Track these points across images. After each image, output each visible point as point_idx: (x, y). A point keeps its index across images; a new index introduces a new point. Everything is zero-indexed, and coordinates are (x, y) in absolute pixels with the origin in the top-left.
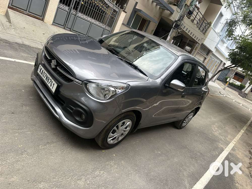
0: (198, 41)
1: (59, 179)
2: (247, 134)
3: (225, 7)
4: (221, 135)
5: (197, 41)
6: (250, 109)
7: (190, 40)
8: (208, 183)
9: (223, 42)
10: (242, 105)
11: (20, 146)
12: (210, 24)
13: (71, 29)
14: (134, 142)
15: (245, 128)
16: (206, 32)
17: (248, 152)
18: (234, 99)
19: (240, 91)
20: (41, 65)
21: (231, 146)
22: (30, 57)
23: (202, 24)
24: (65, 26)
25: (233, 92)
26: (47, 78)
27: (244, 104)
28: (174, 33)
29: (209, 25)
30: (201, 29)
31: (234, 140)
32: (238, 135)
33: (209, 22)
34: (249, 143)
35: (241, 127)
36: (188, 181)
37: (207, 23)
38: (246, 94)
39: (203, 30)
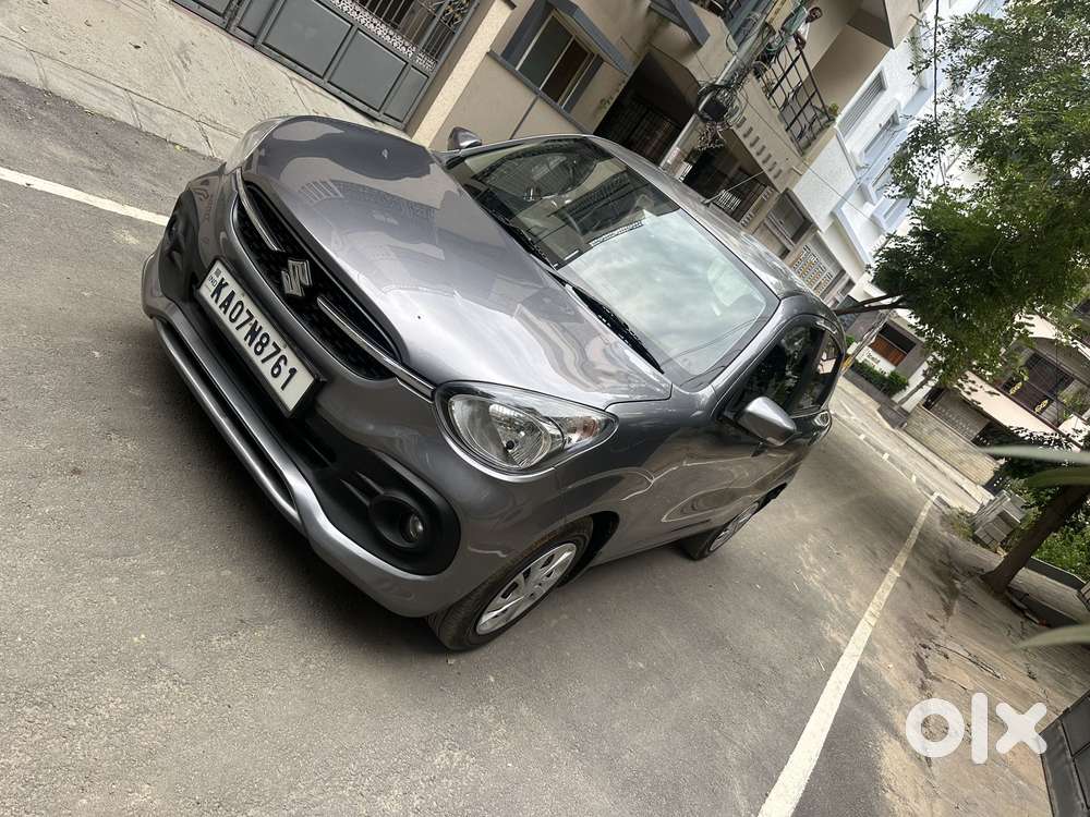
0: (775, 177)
1: (312, 792)
2: (909, 585)
3: (911, 68)
4: (829, 589)
5: (770, 176)
6: (914, 478)
7: (740, 169)
8: (805, 792)
9: (864, 196)
10: (890, 458)
11: (136, 639)
12: (830, 114)
13: (255, 37)
14: (554, 622)
15: (901, 559)
16: (810, 144)
17: (913, 661)
18: (865, 430)
19: (884, 398)
20: (224, 264)
21: (862, 633)
22: (92, 170)
23: (801, 111)
24: (231, 20)
25: (858, 398)
26: (253, 333)
27: (897, 452)
28: (696, 135)
29: (826, 118)
30: (796, 129)
31: (871, 608)
32: (881, 590)
33: (829, 104)
34: (916, 624)
35: (891, 557)
36: (742, 784)
37: (820, 106)
38: (907, 414)
39: (801, 136)
